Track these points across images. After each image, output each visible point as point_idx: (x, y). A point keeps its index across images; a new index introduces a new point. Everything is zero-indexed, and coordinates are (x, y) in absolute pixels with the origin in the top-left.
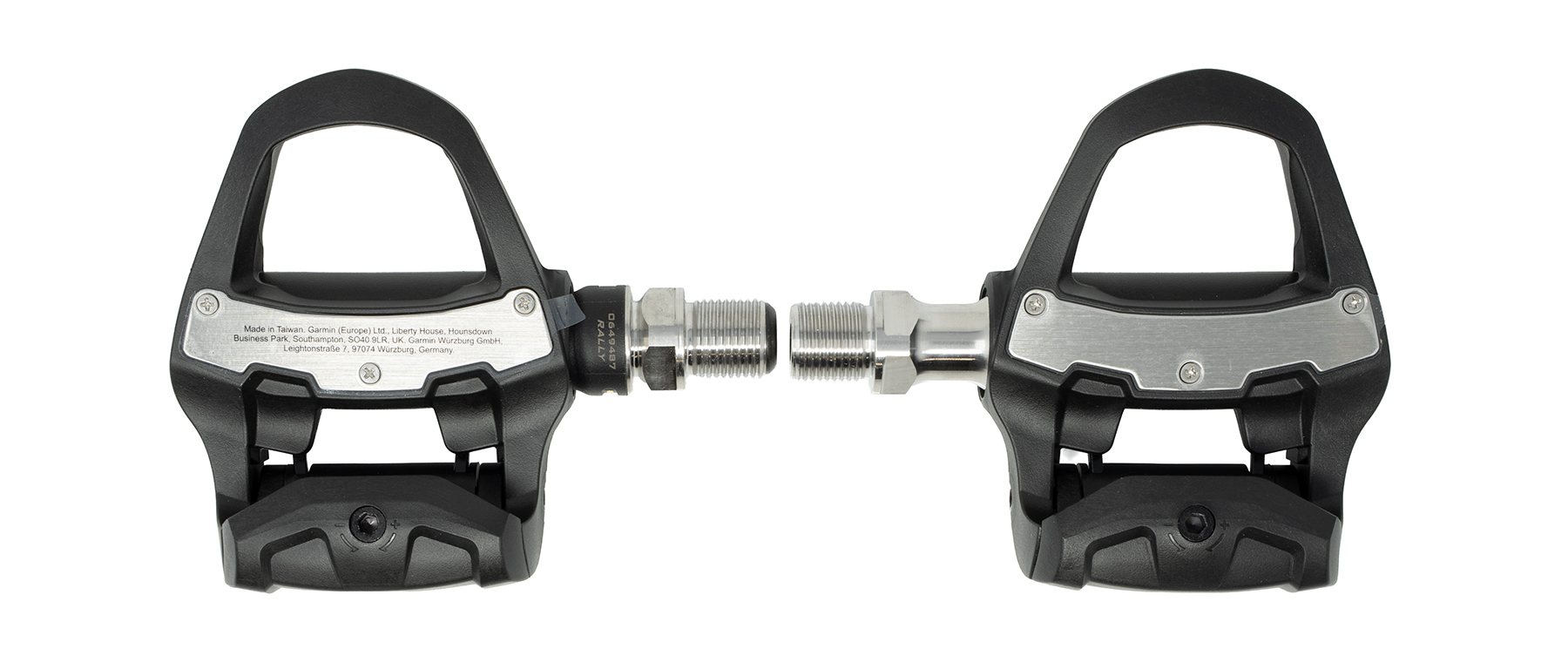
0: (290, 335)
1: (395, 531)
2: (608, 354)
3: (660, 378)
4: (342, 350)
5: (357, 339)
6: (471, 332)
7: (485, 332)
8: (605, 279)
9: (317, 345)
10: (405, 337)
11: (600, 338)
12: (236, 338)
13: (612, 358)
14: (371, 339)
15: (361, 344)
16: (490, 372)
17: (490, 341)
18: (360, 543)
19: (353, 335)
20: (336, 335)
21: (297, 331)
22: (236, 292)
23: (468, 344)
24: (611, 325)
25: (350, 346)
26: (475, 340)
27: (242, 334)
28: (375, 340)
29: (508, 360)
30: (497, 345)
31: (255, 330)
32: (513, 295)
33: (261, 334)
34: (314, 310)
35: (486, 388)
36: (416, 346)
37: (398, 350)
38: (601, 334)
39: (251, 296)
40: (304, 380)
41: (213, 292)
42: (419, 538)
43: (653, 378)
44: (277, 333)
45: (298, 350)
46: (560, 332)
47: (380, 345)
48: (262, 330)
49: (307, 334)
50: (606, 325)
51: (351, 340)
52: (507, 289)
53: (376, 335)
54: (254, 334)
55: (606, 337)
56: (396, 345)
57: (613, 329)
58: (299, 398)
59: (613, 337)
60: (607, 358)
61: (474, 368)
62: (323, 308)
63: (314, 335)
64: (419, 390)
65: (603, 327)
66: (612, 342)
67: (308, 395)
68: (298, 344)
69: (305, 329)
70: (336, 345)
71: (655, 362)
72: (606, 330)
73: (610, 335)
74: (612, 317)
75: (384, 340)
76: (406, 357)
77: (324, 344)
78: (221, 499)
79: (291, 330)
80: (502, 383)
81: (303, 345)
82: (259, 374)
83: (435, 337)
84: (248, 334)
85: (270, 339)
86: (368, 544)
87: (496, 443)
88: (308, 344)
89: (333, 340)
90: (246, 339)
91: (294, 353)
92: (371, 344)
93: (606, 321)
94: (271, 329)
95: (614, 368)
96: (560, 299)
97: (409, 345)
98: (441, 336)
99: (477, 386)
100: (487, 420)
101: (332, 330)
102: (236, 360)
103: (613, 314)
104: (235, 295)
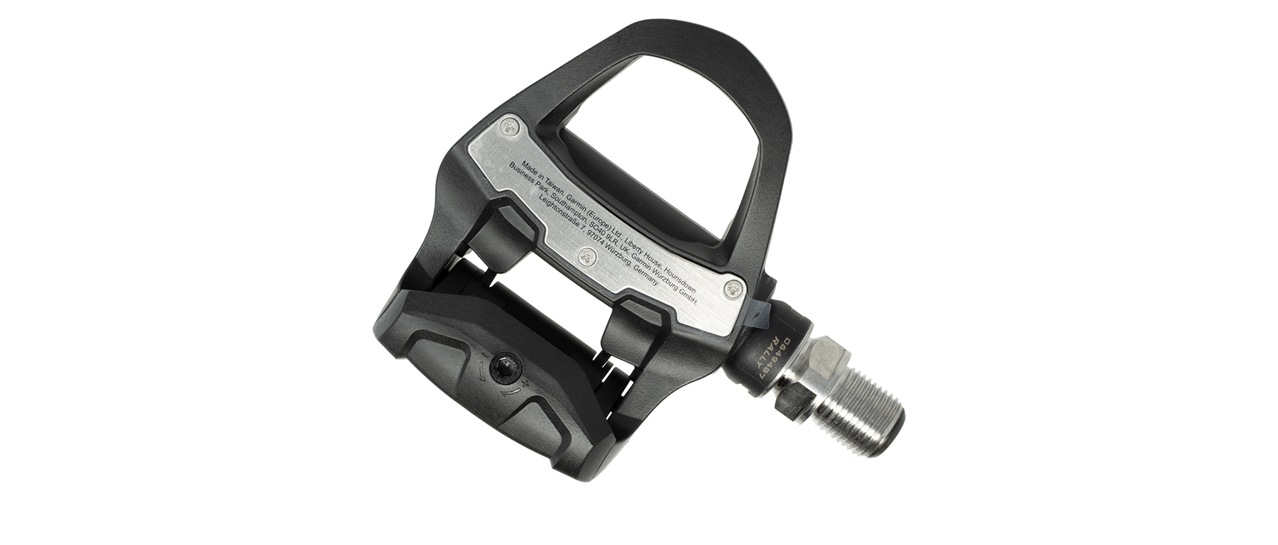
0: (551, 190)
1: (522, 388)
2: (765, 365)
3: (788, 405)
4: (581, 226)
5: (596, 227)
6: (680, 281)
7: (690, 288)
8: (800, 307)
9: (565, 210)
10: (632, 251)
11: (768, 350)
12: (512, 165)
13: (766, 370)
14: (606, 235)
15: (597, 233)
16: (672, 318)
17: (689, 298)
18: (490, 378)
19: (596, 222)
20: (583, 214)
21: (559, 190)
22: (536, 132)
23: (672, 288)
24: (783, 347)
25: (588, 228)
26: (679, 289)
27: (518, 165)
28: (609, 237)
29: (691, 319)
30: (692, 304)
31: (529, 169)
32: (730, 277)
33: (531, 174)
34: (582, 185)
35: (660, 325)
36: (634, 262)
37: (620, 256)
38: (771, 348)
39: (545, 143)
40: (537, 228)
41: (520, 121)
42: (535, 403)
43: (783, 402)
44: (543, 182)
45: (549, 204)
46: (743, 327)
47: (609, 243)
48: (535, 173)
49: (563, 198)
50: (779, 344)
51: (592, 225)
52: (728, 270)
53: (612, 235)
54: (527, 172)
55: (773, 353)
56: (621, 251)
57: (782, 351)
58: (524, 236)
59: (778, 356)
60: (762, 367)
61: (663, 307)
62: (589, 188)
63: (569, 203)
64: (614, 294)
65: (776, 344)
66: (775, 359)
67: (532, 239)
68: (553, 201)
69: (566, 194)
70: (579, 221)
71: (793, 393)
72: (776, 348)
73: (777, 354)
74: (787, 341)
75: (616, 241)
76: (621, 263)
77: (571, 214)
78: (415, 264)
79: (555, 187)
80: (674, 332)
81: (556, 203)
82: (508, 200)
83: (653, 266)
84: (522, 168)
85: (535, 182)
86: (495, 383)
87: (638, 366)
88: (559, 206)
89: (579, 215)
90: (518, 170)
91: (545, 204)
92: (604, 238)
93: (781, 341)
94: (541, 176)
95: (762, 378)
96: (760, 303)
97: (630, 258)
98: (657, 268)
99: (656, 320)
100: (644, 346)
101: (583, 208)
102: (500, 180)
103: (790, 340)
104: (535, 135)
